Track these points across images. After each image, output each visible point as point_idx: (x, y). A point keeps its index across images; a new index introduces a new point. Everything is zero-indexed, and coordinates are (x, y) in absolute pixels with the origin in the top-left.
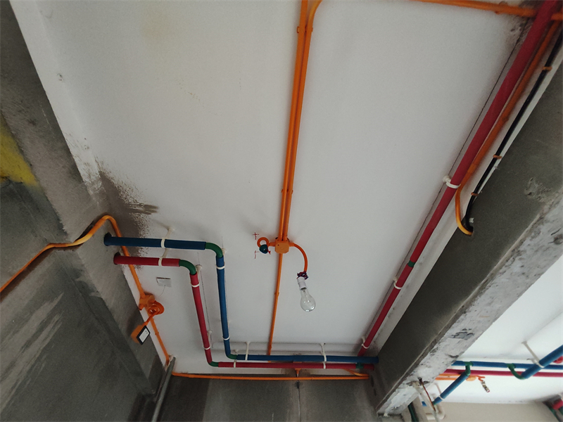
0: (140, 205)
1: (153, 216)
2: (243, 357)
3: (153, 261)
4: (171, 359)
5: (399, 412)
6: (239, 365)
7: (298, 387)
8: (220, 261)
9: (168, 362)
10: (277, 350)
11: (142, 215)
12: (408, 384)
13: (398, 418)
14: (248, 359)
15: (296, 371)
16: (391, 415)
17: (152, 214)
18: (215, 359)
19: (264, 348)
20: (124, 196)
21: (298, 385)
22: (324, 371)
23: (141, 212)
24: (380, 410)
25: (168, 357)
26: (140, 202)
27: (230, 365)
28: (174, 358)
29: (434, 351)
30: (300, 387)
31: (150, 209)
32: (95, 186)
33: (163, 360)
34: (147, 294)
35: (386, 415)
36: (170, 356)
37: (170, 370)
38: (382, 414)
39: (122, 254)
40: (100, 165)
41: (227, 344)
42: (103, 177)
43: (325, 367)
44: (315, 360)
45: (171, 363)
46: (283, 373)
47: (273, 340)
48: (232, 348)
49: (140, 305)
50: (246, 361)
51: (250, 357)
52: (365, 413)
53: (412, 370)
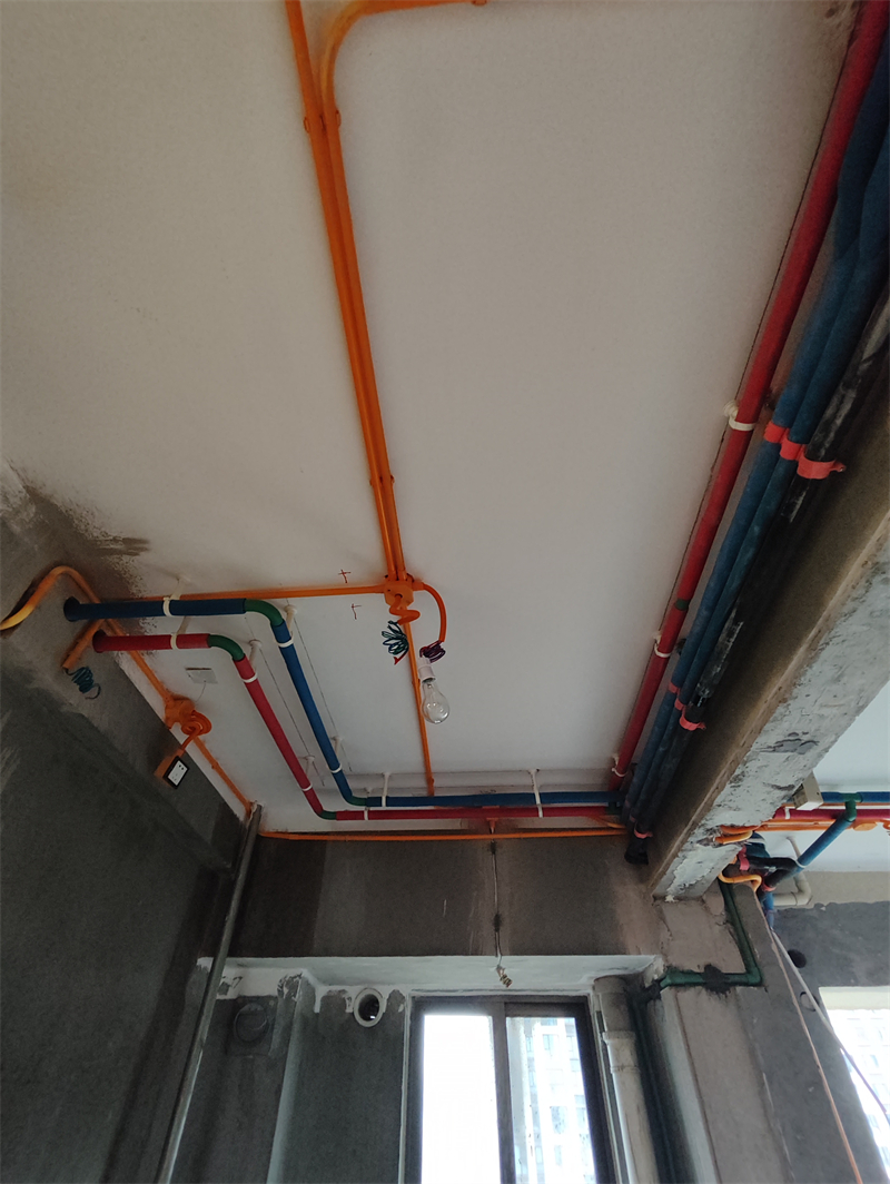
0: (115, 540)
1: (143, 556)
2: (377, 801)
3: (162, 642)
4: (254, 809)
5: (698, 892)
6: (373, 815)
7: (494, 853)
8: (281, 631)
9: (249, 813)
10: (444, 787)
11: (125, 558)
12: (699, 842)
13: (696, 907)
14: (387, 805)
15: (488, 823)
16: (679, 898)
17: (142, 553)
18: (325, 805)
19: (422, 783)
20: (83, 527)
21: (493, 848)
22: (541, 821)
23: (120, 553)
24: (658, 890)
25: (248, 805)
26: (113, 534)
27: (358, 816)
28: (260, 807)
29: (738, 779)
30: (499, 851)
31: (134, 546)
32: (24, 515)
33: (239, 811)
34: (175, 700)
35: (670, 898)
36: (252, 804)
37: (254, 827)
38: (662, 897)
39: (109, 634)
40: (21, 473)
41: (341, 780)
42: (34, 495)
43: (541, 813)
44: (519, 803)
45: (255, 814)
46: (465, 827)
47: (434, 768)
48: (352, 784)
49: (167, 718)
50: (384, 807)
51: (390, 801)
52: (627, 895)
53: (702, 817)
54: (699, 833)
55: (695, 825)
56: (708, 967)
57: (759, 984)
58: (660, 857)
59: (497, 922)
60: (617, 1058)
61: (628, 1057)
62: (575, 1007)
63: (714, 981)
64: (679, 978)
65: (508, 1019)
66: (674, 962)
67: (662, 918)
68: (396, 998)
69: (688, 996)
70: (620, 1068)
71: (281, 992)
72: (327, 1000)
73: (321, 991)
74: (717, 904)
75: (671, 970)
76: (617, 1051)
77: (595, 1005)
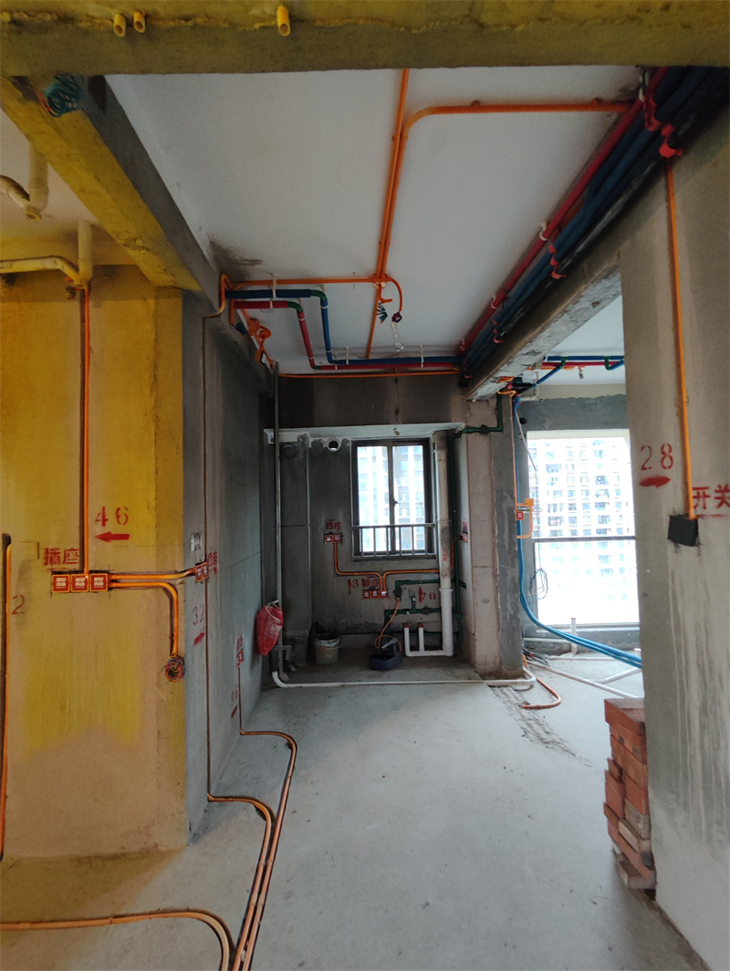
0: (246, 260)
2: (343, 361)
4: (274, 364)
5: (486, 399)
6: (340, 367)
7: (396, 382)
8: (324, 302)
9: (271, 366)
10: (375, 355)
11: (248, 267)
12: (491, 381)
13: (484, 404)
14: (349, 363)
15: (395, 369)
16: (478, 401)
17: (257, 265)
18: (317, 363)
19: (364, 351)
20: (232, 255)
21: (396, 380)
22: (422, 368)
23: (246, 265)
24: (469, 398)
25: (270, 361)
26: (246, 258)
27: (332, 367)
28: (277, 363)
30: (398, 381)
31: (255, 262)
34: (251, 320)
35: (474, 401)
36: (274, 362)
37: (277, 373)
38: (471, 401)
40: (210, 237)
41: (329, 353)
42: (214, 245)
43: (423, 365)
44: (413, 361)
45: (275, 366)
46: (382, 371)
47: (372, 345)
48: (334, 354)
49: (250, 331)
50: (347, 364)
51: (351, 362)
52: (456, 400)
53: (494, 373)
54: (491, 379)
55: (490, 376)
56: (483, 426)
57: (501, 431)
58: (474, 385)
59: (397, 412)
60: (439, 457)
61: (444, 457)
62: (424, 442)
63: (484, 430)
64: (469, 430)
65: (394, 448)
66: (469, 424)
67: (469, 409)
68: (345, 441)
69: (471, 436)
70: (439, 460)
71: (299, 440)
72: (313, 443)
73: (311, 440)
74: (494, 403)
75: (467, 427)
76: (439, 456)
77: (432, 441)
